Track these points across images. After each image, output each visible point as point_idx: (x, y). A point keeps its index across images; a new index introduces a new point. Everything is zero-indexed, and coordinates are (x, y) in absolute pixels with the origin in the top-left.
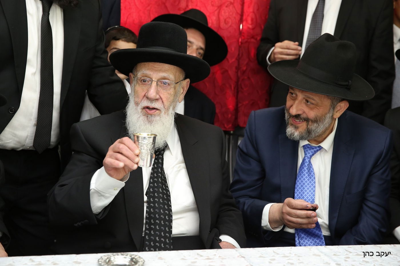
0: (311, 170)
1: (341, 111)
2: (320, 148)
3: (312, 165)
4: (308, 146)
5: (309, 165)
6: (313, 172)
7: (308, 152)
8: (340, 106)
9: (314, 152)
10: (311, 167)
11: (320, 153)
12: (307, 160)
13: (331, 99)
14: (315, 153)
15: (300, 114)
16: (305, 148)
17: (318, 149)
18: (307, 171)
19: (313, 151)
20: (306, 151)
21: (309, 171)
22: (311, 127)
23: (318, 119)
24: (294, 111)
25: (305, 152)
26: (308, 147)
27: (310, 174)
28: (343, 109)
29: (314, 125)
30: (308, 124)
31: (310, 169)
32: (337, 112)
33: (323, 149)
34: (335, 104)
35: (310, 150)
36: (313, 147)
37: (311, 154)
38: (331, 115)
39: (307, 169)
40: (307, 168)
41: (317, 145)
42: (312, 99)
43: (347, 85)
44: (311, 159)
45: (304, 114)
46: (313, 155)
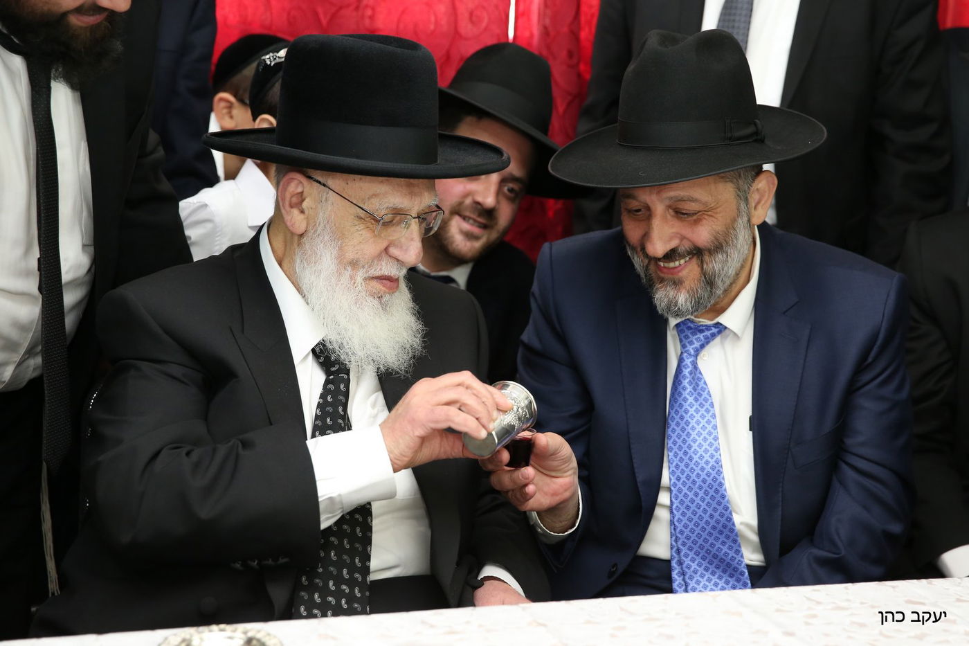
0: (700, 387)
1: (766, 202)
2: (721, 328)
3: (700, 373)
4: (689, 324)
5: (693, 375)
6: (706, 391)
7: (689, 340)
8: (757, 189)
9: (705, 339)
10: (699, 379)
11: (722, 343)
12: (688, 361)
13: (732, 182)
14: (708, 343)
15: (677, 247)
16: (680, 331)
17: (714, 330)
18: (689, 389)
19: (701, 336)
20: (684, 337)
21: (695, 389)
22: (711, 266)
23: (721, 239)
24: (658, 247)
25: (681, 341)
26: (689, 328)
27: (700, 395)
28: (767, 194)
29: (717, 259)
30: (702, 262)
31: (698, 385)
32: (755, 208)
33: (727, 331)
34: (746, 189)
35: (694, 334)
36: (701, 328)
37: (697, 345)
38: (745, 219)
39: (690, 383)
40: (690, 381)
41: (712, 320)
42: (690, 201)
43: (756, 133)
44: (698, 358)
45: (683, 242)
46: (702, 346)
